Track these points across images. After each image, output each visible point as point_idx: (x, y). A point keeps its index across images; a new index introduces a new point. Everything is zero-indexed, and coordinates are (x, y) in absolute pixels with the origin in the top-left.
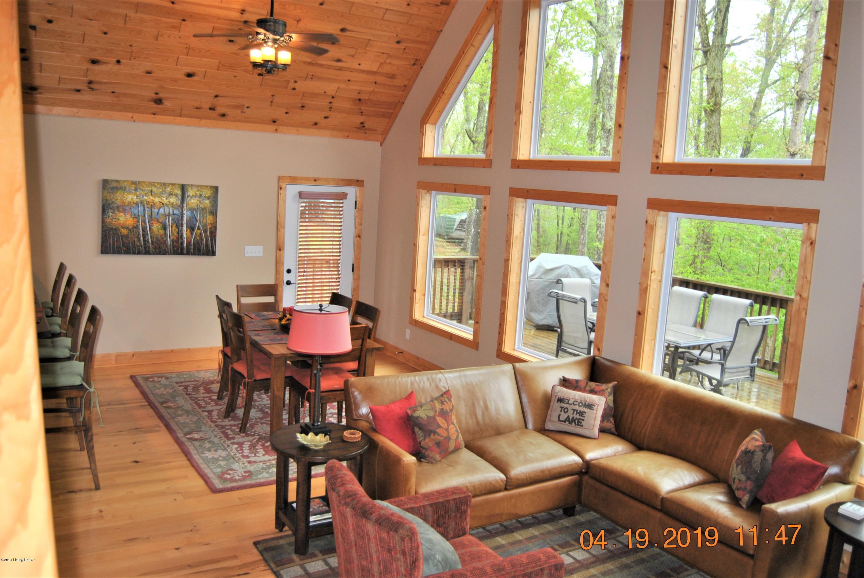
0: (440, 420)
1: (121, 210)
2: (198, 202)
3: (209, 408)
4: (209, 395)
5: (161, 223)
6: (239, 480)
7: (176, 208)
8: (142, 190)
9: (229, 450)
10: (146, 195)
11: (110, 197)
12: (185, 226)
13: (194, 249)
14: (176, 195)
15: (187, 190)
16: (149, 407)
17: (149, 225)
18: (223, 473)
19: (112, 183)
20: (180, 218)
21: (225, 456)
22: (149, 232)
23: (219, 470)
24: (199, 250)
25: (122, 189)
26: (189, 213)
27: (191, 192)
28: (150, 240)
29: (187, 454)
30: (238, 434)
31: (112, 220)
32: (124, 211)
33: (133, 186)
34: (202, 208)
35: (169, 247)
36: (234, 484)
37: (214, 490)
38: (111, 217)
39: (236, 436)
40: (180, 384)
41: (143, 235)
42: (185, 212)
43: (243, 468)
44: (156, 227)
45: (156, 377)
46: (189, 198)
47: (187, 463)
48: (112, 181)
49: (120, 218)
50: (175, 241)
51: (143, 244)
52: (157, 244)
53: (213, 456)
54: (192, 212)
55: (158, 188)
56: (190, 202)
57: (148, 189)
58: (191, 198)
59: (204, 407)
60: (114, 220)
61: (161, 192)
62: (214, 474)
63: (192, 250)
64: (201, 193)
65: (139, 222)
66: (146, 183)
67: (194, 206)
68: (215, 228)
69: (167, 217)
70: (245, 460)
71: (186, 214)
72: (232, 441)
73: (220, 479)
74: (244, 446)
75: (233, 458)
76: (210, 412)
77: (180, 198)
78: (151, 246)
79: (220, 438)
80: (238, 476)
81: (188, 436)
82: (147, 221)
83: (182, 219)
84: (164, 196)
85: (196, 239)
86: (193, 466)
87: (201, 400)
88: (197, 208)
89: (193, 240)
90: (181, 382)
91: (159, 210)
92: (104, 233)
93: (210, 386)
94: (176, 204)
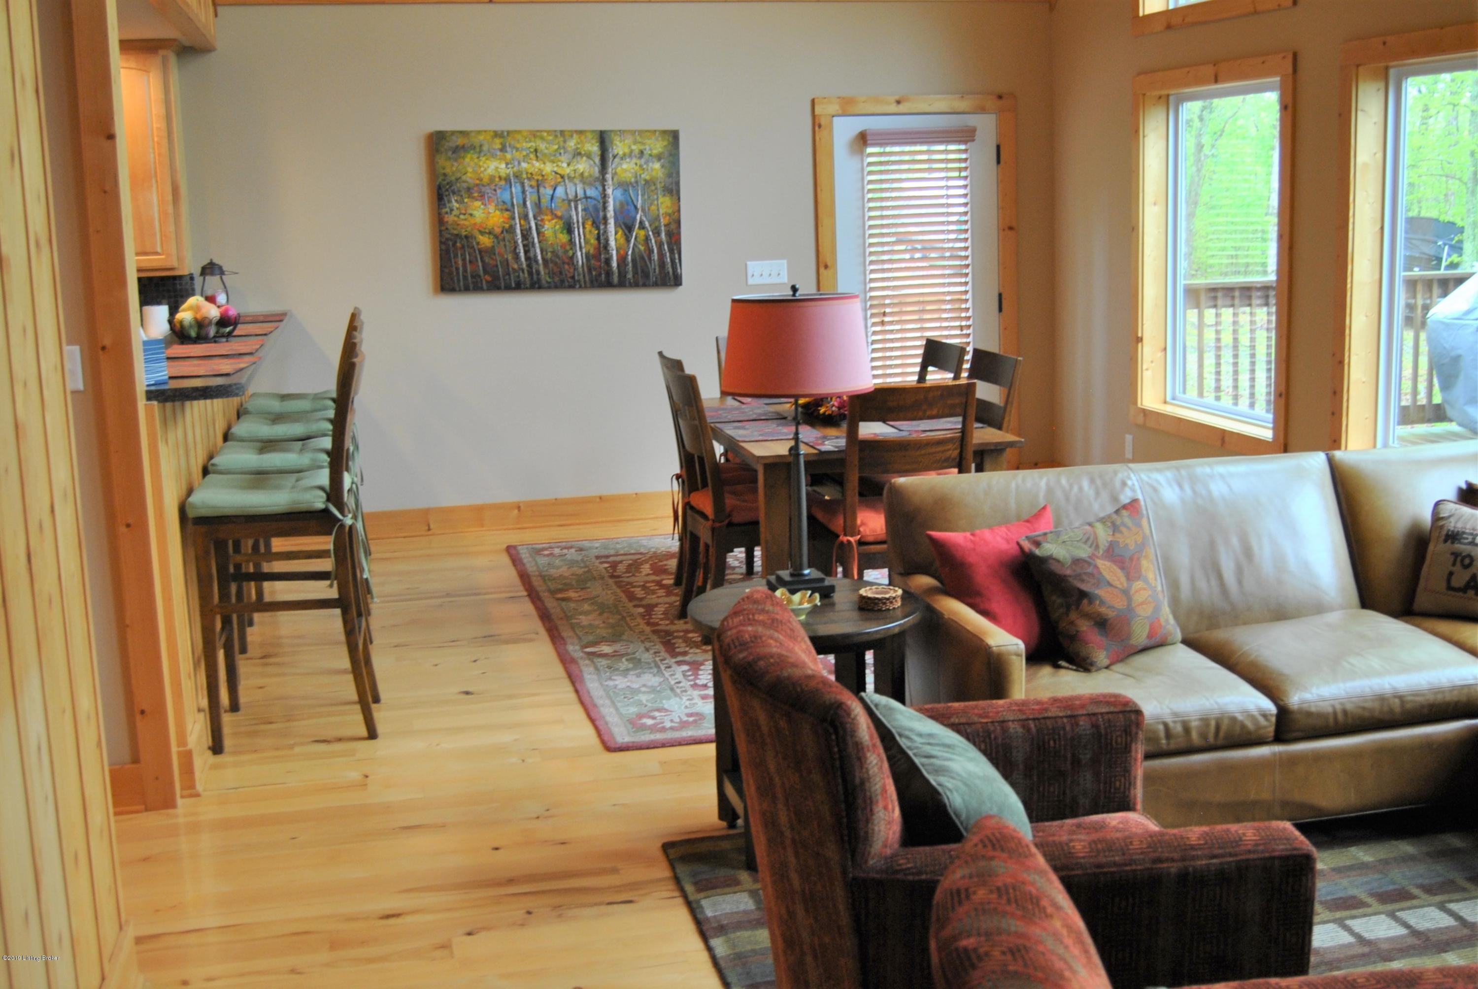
0: (1105, 567)
1: (476, 195)
2: (637, 168)
3: (652, 599)
4: (658, 578)
5: (560, 218)
6: (672, 728)
7: (590, 184)
8: (517, 150)
9: (667, 674)
10: (526, 158)
11: (449, 167)
12: (611, 222)
13: (635, 273)
14: (589, 156)
15: (612, 143)
16: (527, 599)
17: (536, 225)
18: (640, 716)
19: (454, 138)
20: (600, 206)
21: (656, 684)
22: (536, 240)
23: (633, 710)
24: (646, 275)
25: (475, 148)
26: (619, 193)
27: (619, 147)
28: (539, 257)
29: (574, 680)
30: (698, 647)
31: (458, 217)
32: (482, 196)
33: (498, 141)
34: (647, 182)
35: (580, 270)
36: (659, 736)
37: (610, 747)
38: (455, 212)
39: (691, 651)
40: (603, 560)
41: (524, 246)
42: (609, 191)
43: (686, 707)
44: (551, 227)
45: (558, 547)
46: (617, 160)
47: (573, 696)
48: (453, 133)
49: (475, 213)
50: (594, 257)
51: (524, 266)
52: (556, 264)
53: (628, 684)
54: (626, 191)
55: (549, 142)
56: (619, 170)
57: (529, 145)
58: (622, 159)
59: (641, 599)
60: (462, 217)
61: (556, 150)
62: (621, 715)
63: (630, 276)
64: (642, 147)
65: (514, 219)
66: (525, 134)
67: (629, 177)
68: (678, 222)
69: (573, 204)
70: (696, 693)
71: (614, 197)
72: (680, 658)
73: (630, 726)
74: (702, 667)
75: (672, 689)
76: (650, 608)
77: (597, 160)
78: (541, 268)
79: (655, 653)
80: (672, 721)
81: (588, 650)
82: (531, 215)
83: (605, 208)
84: (563, 158)
85: (637, 250)
86: (582, 703)
87: (639, 586)
88: (637, 182)
89: (630, 252)
90: (608, 557)
91: (555, 190)
92: (443, 247)
93: (665, 563)
94: (590, 176)
